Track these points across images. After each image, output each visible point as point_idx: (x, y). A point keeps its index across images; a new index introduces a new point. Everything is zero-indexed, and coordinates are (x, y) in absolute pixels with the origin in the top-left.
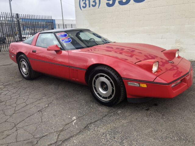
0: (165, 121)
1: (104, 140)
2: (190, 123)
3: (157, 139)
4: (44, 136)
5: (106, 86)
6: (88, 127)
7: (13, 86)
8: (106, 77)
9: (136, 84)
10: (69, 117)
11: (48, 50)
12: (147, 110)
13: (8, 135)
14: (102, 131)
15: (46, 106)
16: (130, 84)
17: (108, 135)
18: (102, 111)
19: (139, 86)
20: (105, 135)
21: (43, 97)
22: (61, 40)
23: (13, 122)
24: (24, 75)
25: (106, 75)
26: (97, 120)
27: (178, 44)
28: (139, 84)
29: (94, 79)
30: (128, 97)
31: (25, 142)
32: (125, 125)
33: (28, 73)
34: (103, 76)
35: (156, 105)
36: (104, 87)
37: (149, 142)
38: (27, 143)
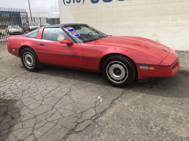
0: (167, 94)
1: (131, 109)
2: (185, 93)
3: (168, 105)
4: (83, 112)
5: (119, 71)
6: (114, 102)
7: (23, 77)
8: (120, 64)
9: (146, 68)
10: (95, 97)
11: (61, 43)
12: (151, 87)
13: (53, 114)
14: (126, 104)
15: (69, 91)
16: (141, 68)
17: (132, 106)
18: (118, 91)
19: (148, 69)
20: (130, 106)
21: (60, 84)
22: (71, 34)
23: (49, 104)
24: (28, 67)
25: (120, 62)
26: (118, 97)
27: (155, 37)
28: (149, 67)
29: (108, 66)
30: (139, 78)
31: (72, 117)
32: (141, 99)
33: (33, 65)
34: (117, 63)
35: (156, 84)
36: (117, 72)
37: (163, 107)
38: (74, 117)
